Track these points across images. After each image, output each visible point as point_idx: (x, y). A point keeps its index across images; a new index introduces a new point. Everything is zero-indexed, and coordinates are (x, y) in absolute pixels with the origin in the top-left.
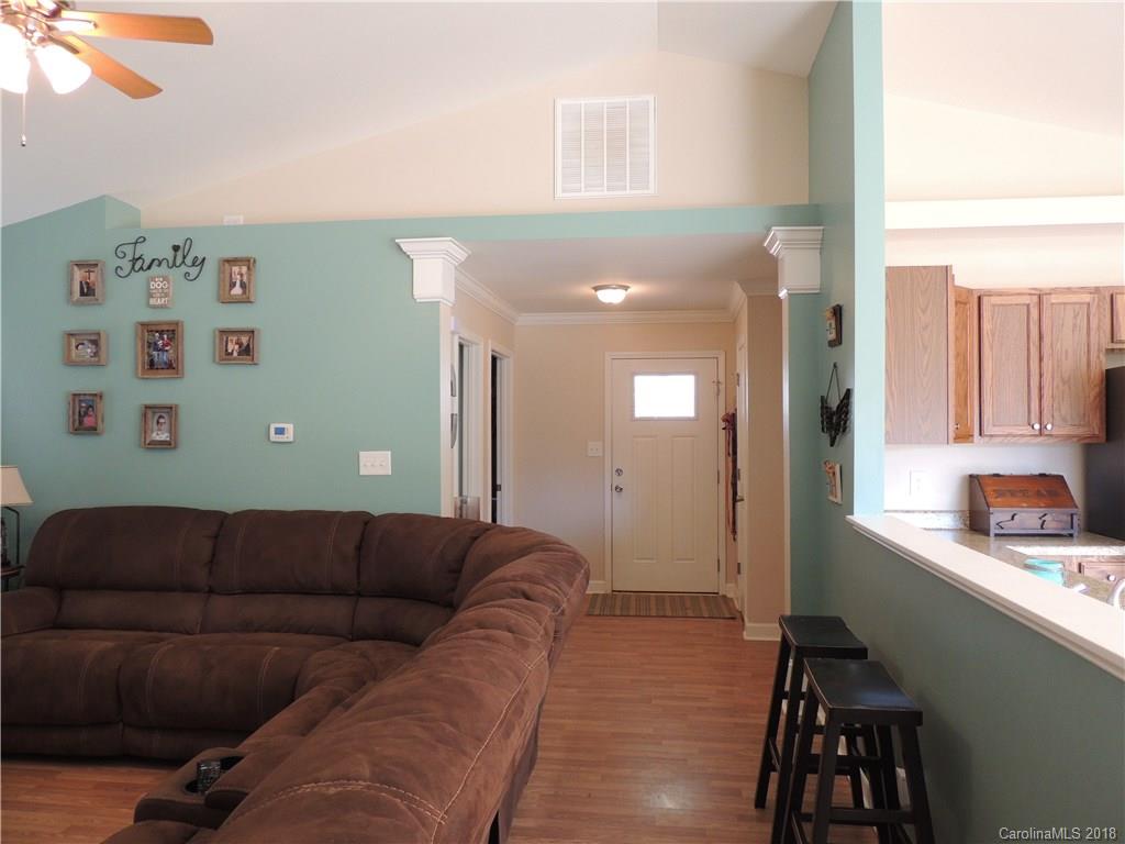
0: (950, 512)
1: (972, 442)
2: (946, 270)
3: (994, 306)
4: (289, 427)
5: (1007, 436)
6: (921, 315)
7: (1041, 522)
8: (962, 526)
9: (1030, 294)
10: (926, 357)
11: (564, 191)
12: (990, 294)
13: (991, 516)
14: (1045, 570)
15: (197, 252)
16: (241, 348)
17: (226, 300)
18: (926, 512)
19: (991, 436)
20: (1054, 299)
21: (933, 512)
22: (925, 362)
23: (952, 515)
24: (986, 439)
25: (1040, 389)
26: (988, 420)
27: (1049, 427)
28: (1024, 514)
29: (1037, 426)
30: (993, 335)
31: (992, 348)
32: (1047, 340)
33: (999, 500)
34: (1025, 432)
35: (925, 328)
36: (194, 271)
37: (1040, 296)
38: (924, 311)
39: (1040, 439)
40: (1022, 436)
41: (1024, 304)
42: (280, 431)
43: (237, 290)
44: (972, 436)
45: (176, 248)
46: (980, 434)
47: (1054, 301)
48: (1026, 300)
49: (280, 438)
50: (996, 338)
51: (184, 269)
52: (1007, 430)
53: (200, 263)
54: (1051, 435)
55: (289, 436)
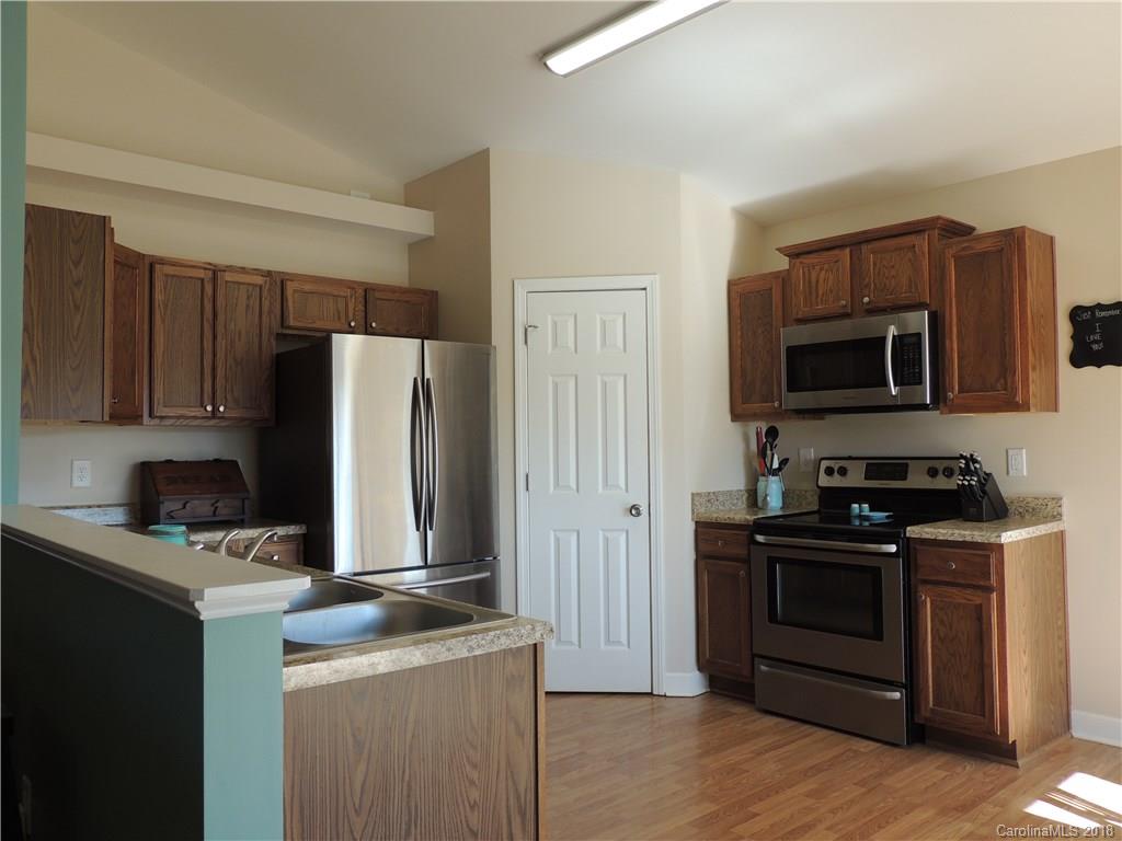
0: (120, 505)
1: (141, 424)
2: (103, 222)
3: (167, 275)
5: (178, 418)
6: (72, 267)
7: (213, 509)
8: (133, 521)
9: (205, 269)
10: (79, 317)
12: (162, 261)
13: (161, 506)
14: (167, 533)
18: (90, 507)
19: (162, 418)
20: (228, 277)
21: (99, 506)
22: (76, 325)
23: (121, 509)
24: (157, 421)
25: (214, 369)
26: (159, 400)
27: (222, 409)
28: (196, 502)
29: (209, 408)
30: (166, 306)
31: (163, 321)
32: (221, 318)
33: (170, 487)
34: (198, 414)
35: (78, 284)
37: (215, 271)
39: (212, 422)
40: (195, 418)
41: (199, 279)
44: (142, 416)
46: (150, 416)
47: (229, 279)
48: (201, 273)
50: (169, 312)
52: (180, 411)
54: (222, 418)
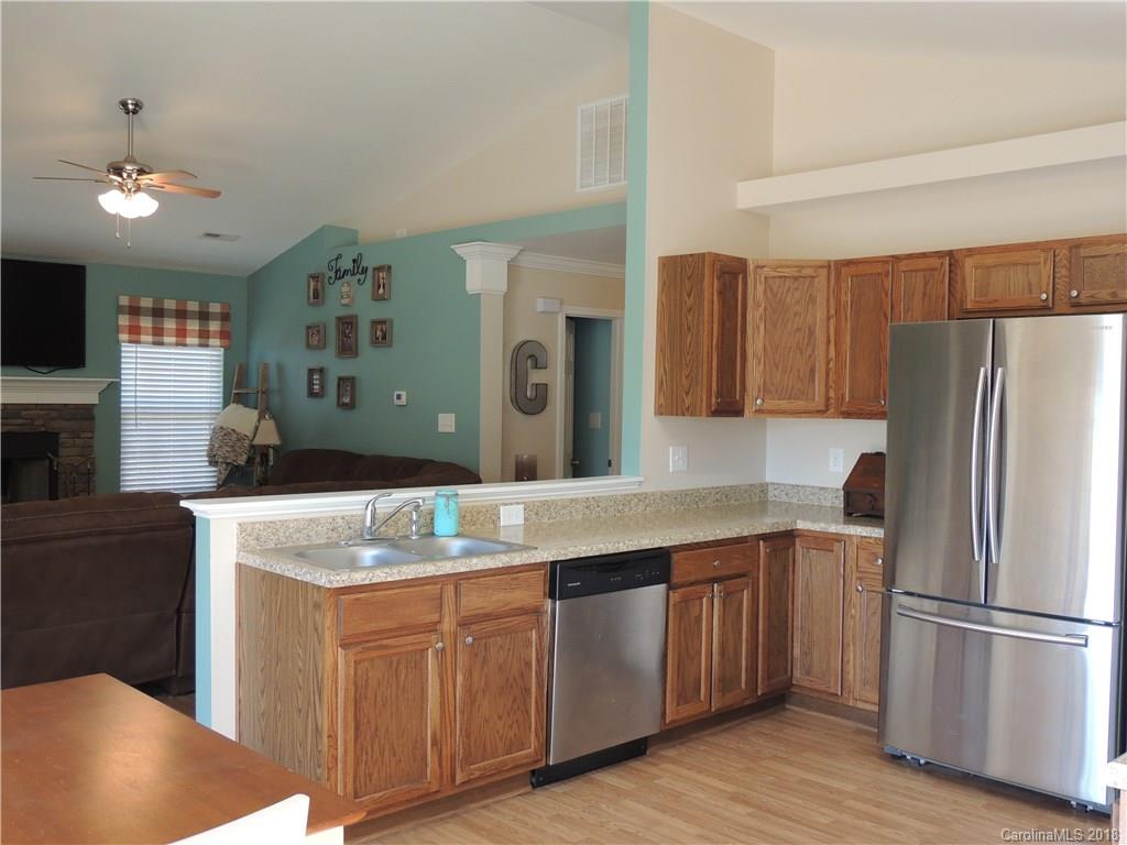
2: (705, 257)
3: (852, 277)
4: (404, 394)
5: (860, 412)
9: (883, 263)
10: (690, 336)
11: (582, 187)
12: (848, 264)
15: (364, 264)
16: (382, 334)
17: (377, 298)
19: (847, 412)
20: (904, 267)
22: (688, 343)
26: (843, 396)
29: (883, 403)
30: (850, 307)
31: (847, 320)
32: (897, 310)
34: (875, 409)
35: (689, 310)
36: (362, 277)
37: (894, 263)
38: (689, 295)
40: (873, 412)
41: (878, 273)
42: (399, 397)
43: (381, 291)
45: (354, 261)
46: (838, 411)
47: (905, 269)
48: (879, 268)
49: (399, 402)
50: (853, 311)
51: (358, 276)
52: (861, 407)
53: (365, 271)
55: (403, 401)
